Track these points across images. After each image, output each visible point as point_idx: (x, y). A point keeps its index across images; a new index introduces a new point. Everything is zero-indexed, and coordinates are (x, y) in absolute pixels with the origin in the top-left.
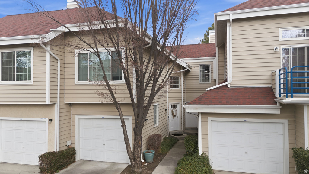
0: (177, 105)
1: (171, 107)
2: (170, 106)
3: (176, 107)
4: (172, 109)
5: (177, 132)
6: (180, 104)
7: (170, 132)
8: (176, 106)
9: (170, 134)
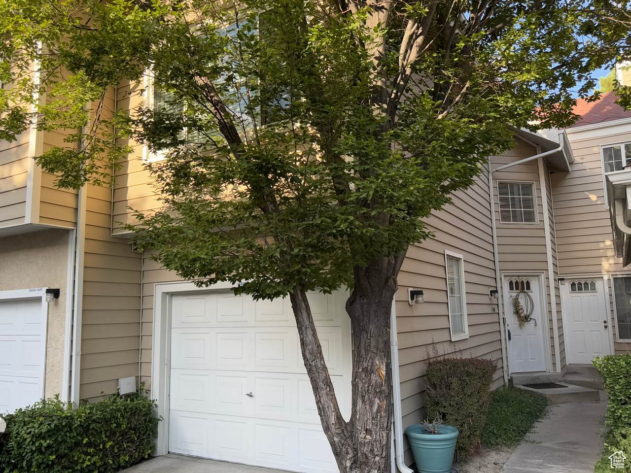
0: (530, 279)
1: (511, 288)
2: (506, 286)
3: (528, 288)
4: (514, 295)
5: (538, 378)
6: (543, 277)
7: (513, 376)
8: (528, 283)
9: (515, 382)
